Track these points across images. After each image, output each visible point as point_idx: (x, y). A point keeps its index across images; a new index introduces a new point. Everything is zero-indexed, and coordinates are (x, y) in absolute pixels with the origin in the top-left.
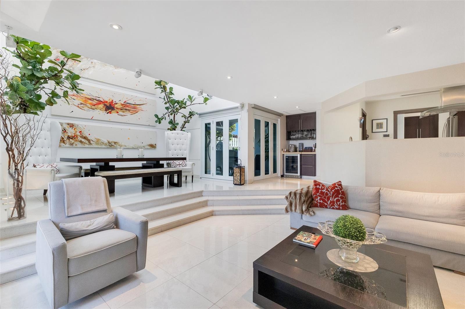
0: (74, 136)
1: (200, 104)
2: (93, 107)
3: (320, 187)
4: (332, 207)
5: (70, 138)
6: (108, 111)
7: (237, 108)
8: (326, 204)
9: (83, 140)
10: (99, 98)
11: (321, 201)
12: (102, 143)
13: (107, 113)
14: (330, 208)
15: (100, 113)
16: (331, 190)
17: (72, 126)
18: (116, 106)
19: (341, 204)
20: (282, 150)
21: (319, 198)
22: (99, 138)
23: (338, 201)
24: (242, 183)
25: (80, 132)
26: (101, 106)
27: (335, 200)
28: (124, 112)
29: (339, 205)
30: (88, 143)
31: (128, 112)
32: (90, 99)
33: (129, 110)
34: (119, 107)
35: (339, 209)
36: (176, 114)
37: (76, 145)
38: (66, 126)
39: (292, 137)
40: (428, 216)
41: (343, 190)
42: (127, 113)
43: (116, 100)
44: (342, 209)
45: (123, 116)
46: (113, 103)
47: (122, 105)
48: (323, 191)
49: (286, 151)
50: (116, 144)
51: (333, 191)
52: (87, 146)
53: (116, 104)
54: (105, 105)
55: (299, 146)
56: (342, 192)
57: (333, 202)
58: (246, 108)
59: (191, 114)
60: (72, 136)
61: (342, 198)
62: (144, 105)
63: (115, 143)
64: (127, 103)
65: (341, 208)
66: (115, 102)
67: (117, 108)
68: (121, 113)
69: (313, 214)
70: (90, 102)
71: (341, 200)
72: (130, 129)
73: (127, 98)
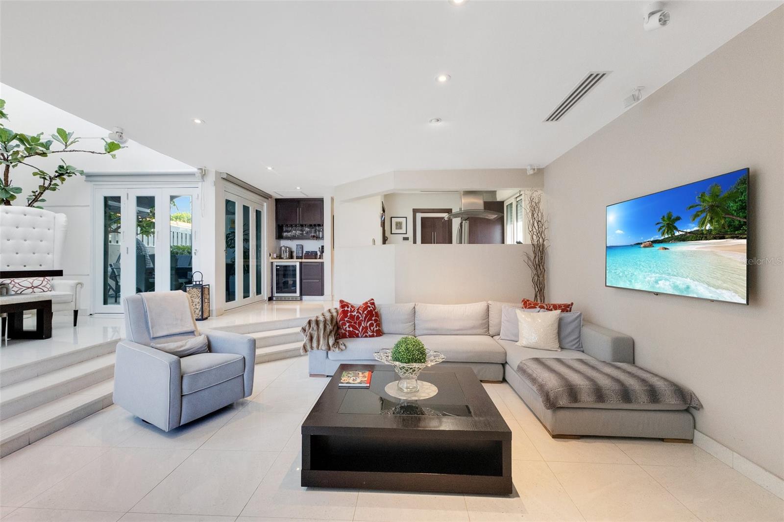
1: (93, 152)
3: (349, 309)
4: (364, 335)
7: (192, 175)
8: (357, 332)
11: (351, 329)
14: (362, 337)
16: (363, 312)
19: (375, 329)
20: (270, 255)
21: (348, 324)
23: (371, 325)
24: (205, 316)
27: (368, 325)
29: (373, 332)
35: (372, 336)
36: (13, 166)
39: (285, 234)
41: (376, 311)
44: (377, 336)
48: (353, 314)
51: (365, 312)
55: (297, 248)
56: (375, 312)
57: (366, 328)
58: (211, 178)
59: (63, 172)
61: (376, 321)
65: (375, 334)
69: (344, 347)
71: (375, 324)
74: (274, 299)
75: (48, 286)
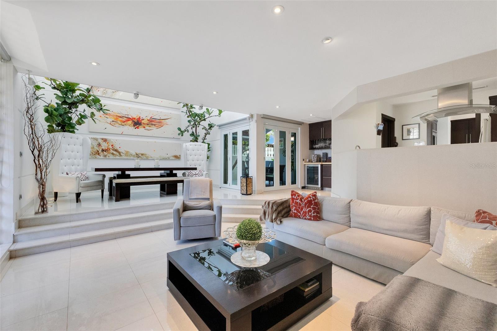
0: (107, 149)
1: (216, 116)
2: (123, 124)
3: (295, 197)
4: (304, 218)
5: (104, 151)
6: (135, 127)
8: (299, 214)
9: (115, 152)
10: (128, 115)
11: (296, 212)
12: (130, 155)
13: (135, 128)
14: (303, 219)
15: (129, 129)
16: (305, 200)
17: (105, 140)
18: (143, 121)
19: (313, 215)
20: (304, 160)
21: (294, 208)
22: (128, 150)
23: (310, 211)
24: (248, 193)
25: (112, 145)
26: (130, 122)
27: (307, 211)
28: (150, 127)
29: (311, 216)
30: (119, 155)
31: (154, 126)
32: (120, 117)
33: (155, 125)
34: (146, 122)
35: (310, 219)
36: (198, 127)
37: (109, 157)
38: (100, 141)
39: (314, 146)
40: (387, 230)
41: (316, 201)
42: (153, 128)
43: (142, 116)
44: (314, 220)
45: (149, 130)
46: (141, 119)
47: (148, 120)
48: (297, 201)
49: (309, 161)
50: (143, 155)
51: (306, 201)
52: (118, 157)
53: (143, 120)
54: (133, 121)
55: (323, 155)
56: (315, 202)
57: (306, 212)
58: (255, 118)
59: (211, 126)
60: (105, 149)
61: (314, 208)
62: (169, 119)
63: (142, 155)
64: (153, 118)
65: (312, 218)
66: (142, 119)
67: (144, 124)
68: (147, 127)
69: (279, 223)
70: (121, 119)
71: (313, 211)
72: (155, 142)
73: (153, 114)
74: (306, 188)
75: (201, 174)
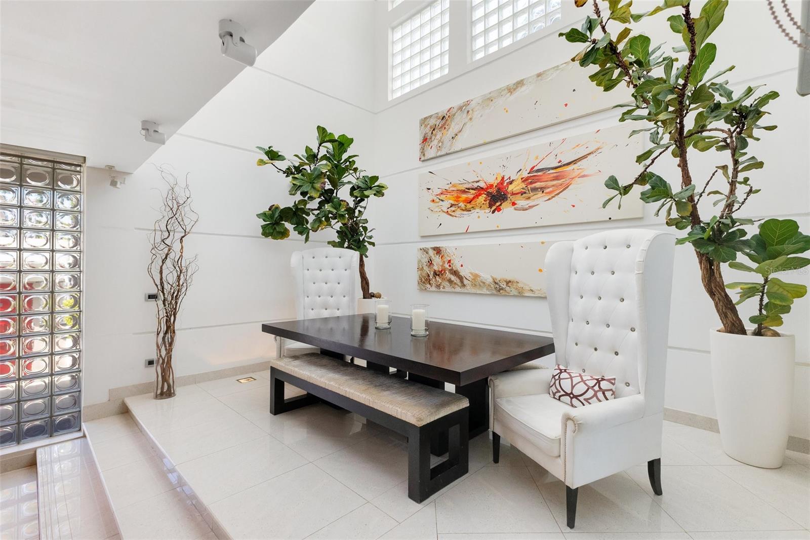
0: (442, 271)
2: (469, 206)
5: (436, 275)
6: (494, 208)
9: (453, 278)
10: (478, 182)
12: (481, 284)
13: (493, 212)
15: (481, 217)
17: (438, 250)
18: (511, 188)
22: (477, 272)
25: (449, 261)
26: (482, 198)
28: (529, 198)
30: (460, 284)
31: (540, 194)
32: (464, 192)
33: (542, 189)
34: (518, 188)
37: (444, 288)
38: (431, 253)
42: (539, 199)
43: (510, 173)
45: (526, 210)
46: (505, 184)
47: (524, 180)
50: (510, 284)
52: (458, 289)
53: (511, 183)
54: (488, 194)
60: (439, 271)
62: (589, 157)
63: (508, 282)
64: (538, 171)
66: (508, 181)
67: (513, 194)
68: (521, 203)
70: (464, 196)
72: (543, 243)
73: (537, 158)
